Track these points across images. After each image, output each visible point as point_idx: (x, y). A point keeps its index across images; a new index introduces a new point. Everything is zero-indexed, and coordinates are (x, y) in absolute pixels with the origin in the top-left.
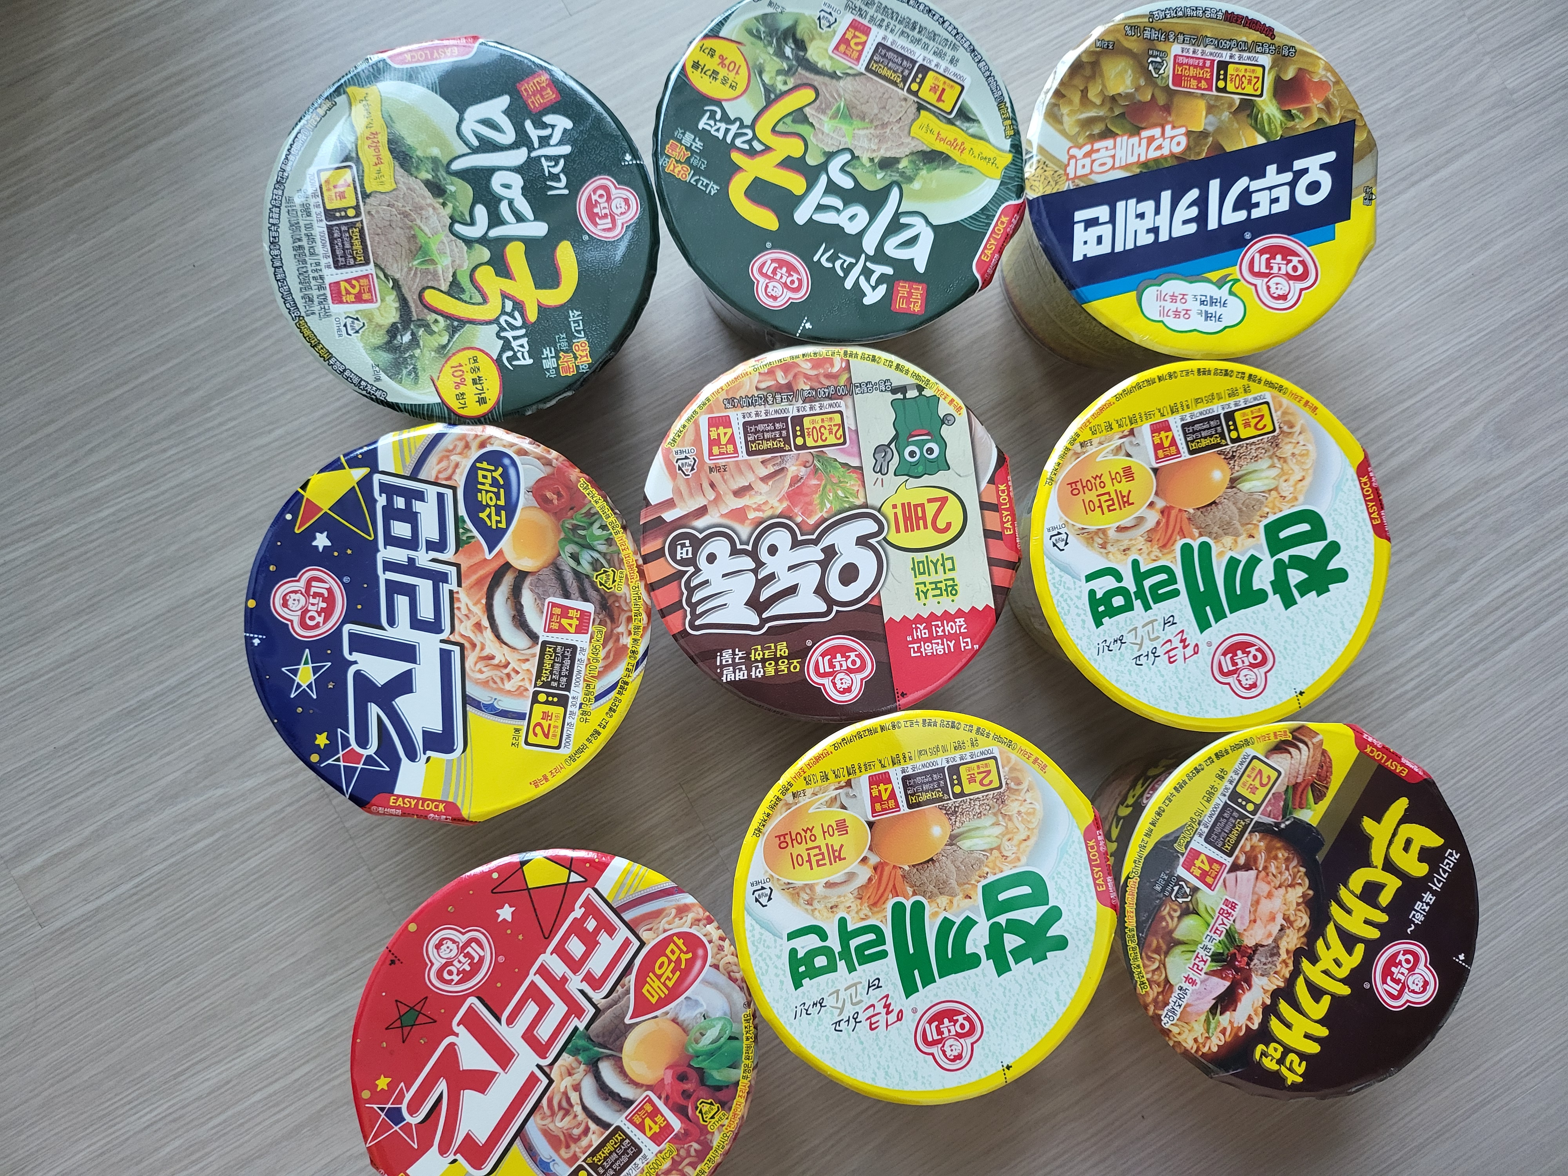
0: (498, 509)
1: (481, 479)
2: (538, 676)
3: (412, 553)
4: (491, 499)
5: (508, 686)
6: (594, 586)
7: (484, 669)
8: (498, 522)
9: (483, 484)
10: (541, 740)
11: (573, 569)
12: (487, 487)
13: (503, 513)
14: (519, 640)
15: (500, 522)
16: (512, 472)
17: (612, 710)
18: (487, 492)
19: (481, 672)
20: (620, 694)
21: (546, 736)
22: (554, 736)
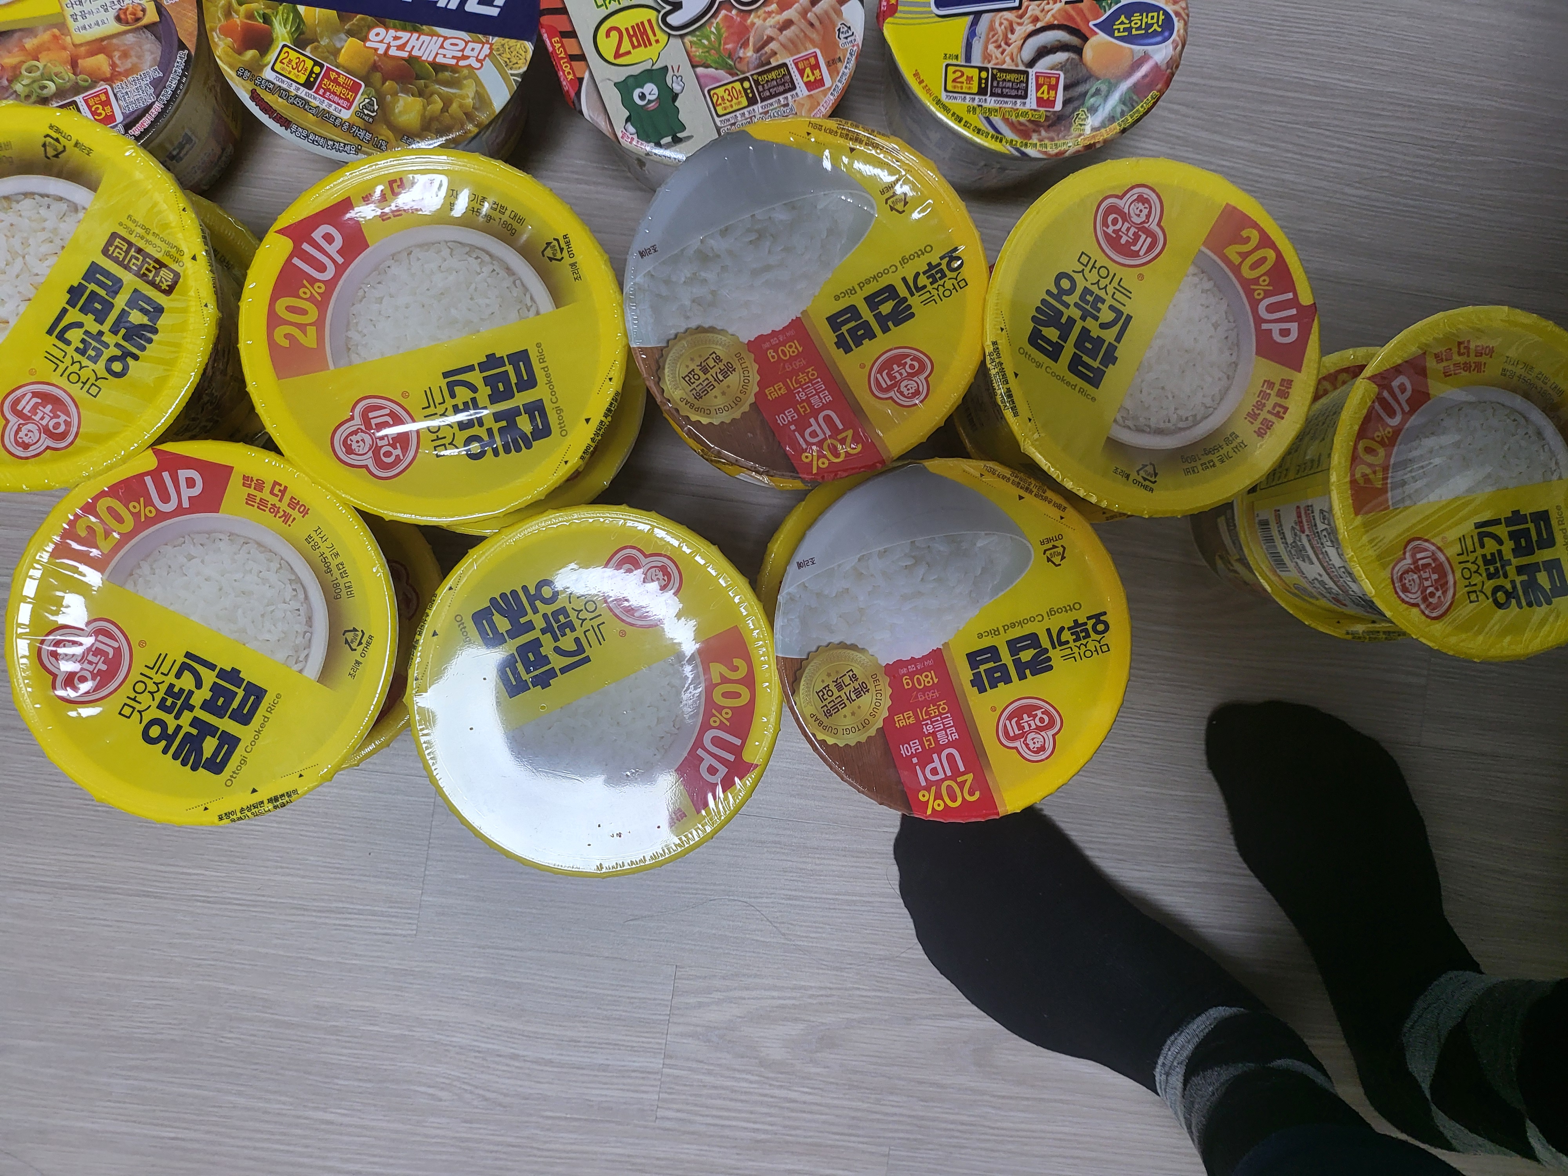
0: (1129, 30)
1: (1150, 15)
2: (1001, 70)
4: (1136, 24)
5: (991, 47)
6: (1076, 109)
7: (1003, 27)
8: (1119, 29)
9: (1147, 17)
10: (951, 77)
11: (1088, 91)
12: (1145, 20)
13: (1126, 34)
14: (1028, 53)
15: (1119, 32)
16: (1159, 39)
17: (979, 131)
18: (1141, 20)
19: (1001, 24)
20: (992, 137)
21: (954, 81)
22: (955, 87)
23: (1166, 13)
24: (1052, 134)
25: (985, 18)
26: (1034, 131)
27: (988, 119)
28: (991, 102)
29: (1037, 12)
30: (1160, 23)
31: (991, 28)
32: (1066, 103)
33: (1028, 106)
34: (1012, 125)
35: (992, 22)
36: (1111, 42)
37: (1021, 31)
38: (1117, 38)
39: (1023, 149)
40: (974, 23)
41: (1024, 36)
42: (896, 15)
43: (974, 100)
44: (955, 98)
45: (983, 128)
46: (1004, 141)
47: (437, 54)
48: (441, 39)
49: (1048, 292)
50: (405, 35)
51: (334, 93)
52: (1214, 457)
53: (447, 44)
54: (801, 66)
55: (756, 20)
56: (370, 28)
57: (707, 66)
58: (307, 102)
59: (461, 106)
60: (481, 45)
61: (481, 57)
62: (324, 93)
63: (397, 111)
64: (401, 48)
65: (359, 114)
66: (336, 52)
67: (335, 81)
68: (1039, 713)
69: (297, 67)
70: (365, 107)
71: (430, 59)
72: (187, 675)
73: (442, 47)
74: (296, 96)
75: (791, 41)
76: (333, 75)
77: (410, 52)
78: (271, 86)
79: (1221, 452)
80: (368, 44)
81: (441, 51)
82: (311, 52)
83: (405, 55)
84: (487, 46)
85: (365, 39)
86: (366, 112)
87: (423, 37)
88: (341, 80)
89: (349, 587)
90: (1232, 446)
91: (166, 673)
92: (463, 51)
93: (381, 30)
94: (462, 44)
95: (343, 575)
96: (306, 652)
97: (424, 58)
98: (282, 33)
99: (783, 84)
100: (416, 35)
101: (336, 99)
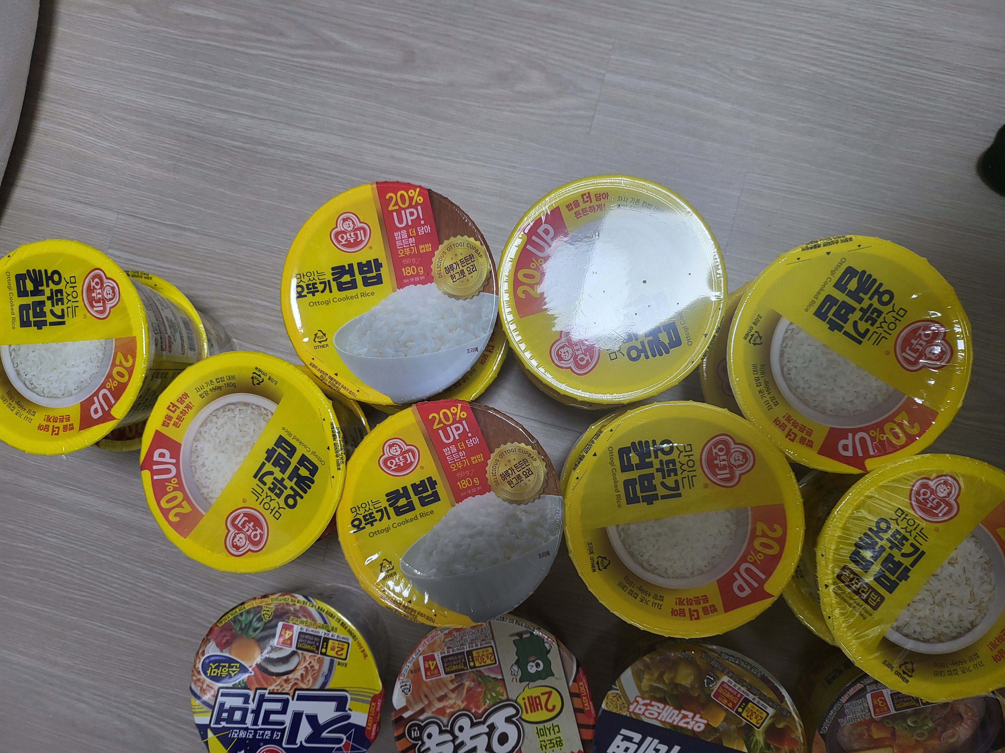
0: (230, 667)
1: (215, 674)
2: (313, 652)
3: (250, 711)
4: (225, 670)
5: (317, 667)
6: (269, 621)
7: (308, 679)
8: (236, 668)
9: (218, 673)
10: (344, 652)
11: (261, 631)
12: (219, 671)
13: (232, 664)
14: (295, 660)
15: (236, 666)
16: (212, 659)
17: (332, 615)
18: (221, 672)
19: (309, 681)
20: (324, 611)
21: (343, 649)
22: (343, 645)
23: (206, 674)
24: (287, 607)
25: (317, 686)
26: (297, 611)
27: (325, 622)
28: (322, 633)
29: (285, 685)
30: (210, 668)
31: (315, 679)
32: (276, 626)
33: (299, 627)
34: (311, 616)
35: (314, 683)
36: (242, 660)
37: (297, 674)
38: (237, 662)
39: (306, 601)
40: (325, 683)
41: (296, 672)
42: (372, 695)
43: (332, 636)
44: (343, 638)
45: (329, 617)
46: (317, 607)
47: (663, 710)
48: (659, 718)
49: (302, 497)
50: (681, 724)
51: (731, 693)
52: (216, 384)
53: (656, 715)
54: (436, 671)
55: (460, 704)
56: (703, 732)
57: (495, 679)
58: (748, 690)
59: (652, 675)
60: (635, 711)
61: (635, 704)
62: (737, 694)
63: (692, 677)
64: (685, 716)
65: (717, 678)
66: (726, 720)
67: (729, 700)
68: (344, 242)
69: (752, 714)
70: (713, 682)
71: (667, 707)
72: (862, 329)
73: (659, 714)
74: (755, 695)
75: (441, 689)
76: (730, 705)
77: (680, 713)
78: (770, 703)
79: (211, 387)
80: (705, 722)
81: (660, 711)
82: (742, 721)
83: (683, 712)
84: (631, 710)
85: (707, 725)
86: (712, 679)
87: (671, 721)
88: (726, 701)
89: (755, 371)
90: (203, 390)
91: (875, 334)
92: (647, 710)
93: (696, 729)
94: (647, 714)
95: (757, 379)
96: (786, 335)
97: (671, 708)
98: (759, 736)
99: (449, 661)
100: (675, 723)
101: (730, 689)
